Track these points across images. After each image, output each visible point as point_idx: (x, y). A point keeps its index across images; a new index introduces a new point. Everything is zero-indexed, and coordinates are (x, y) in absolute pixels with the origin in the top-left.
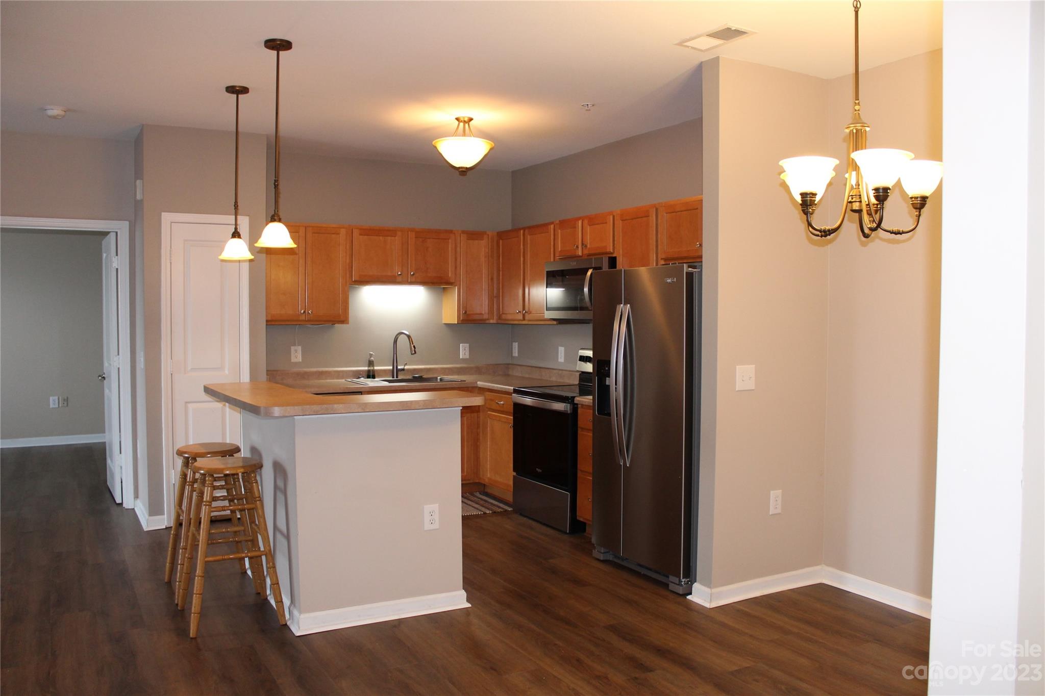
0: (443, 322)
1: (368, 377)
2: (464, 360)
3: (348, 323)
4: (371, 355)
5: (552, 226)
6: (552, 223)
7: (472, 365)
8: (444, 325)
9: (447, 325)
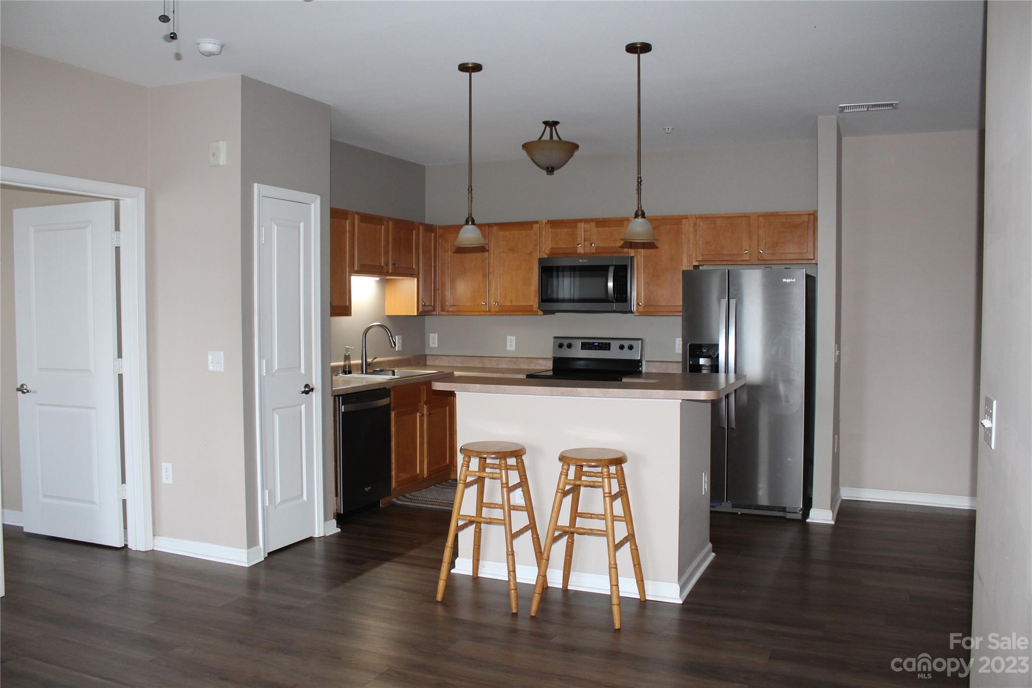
0: (386, 314)
1: (345, 372)
2: (399, 353)
3: (351, 315)
4: (347, 350)
5: (538, 225)
6: (536, 222)
7: (405, 357)
8: (386, 318)
9: (388, 316)
